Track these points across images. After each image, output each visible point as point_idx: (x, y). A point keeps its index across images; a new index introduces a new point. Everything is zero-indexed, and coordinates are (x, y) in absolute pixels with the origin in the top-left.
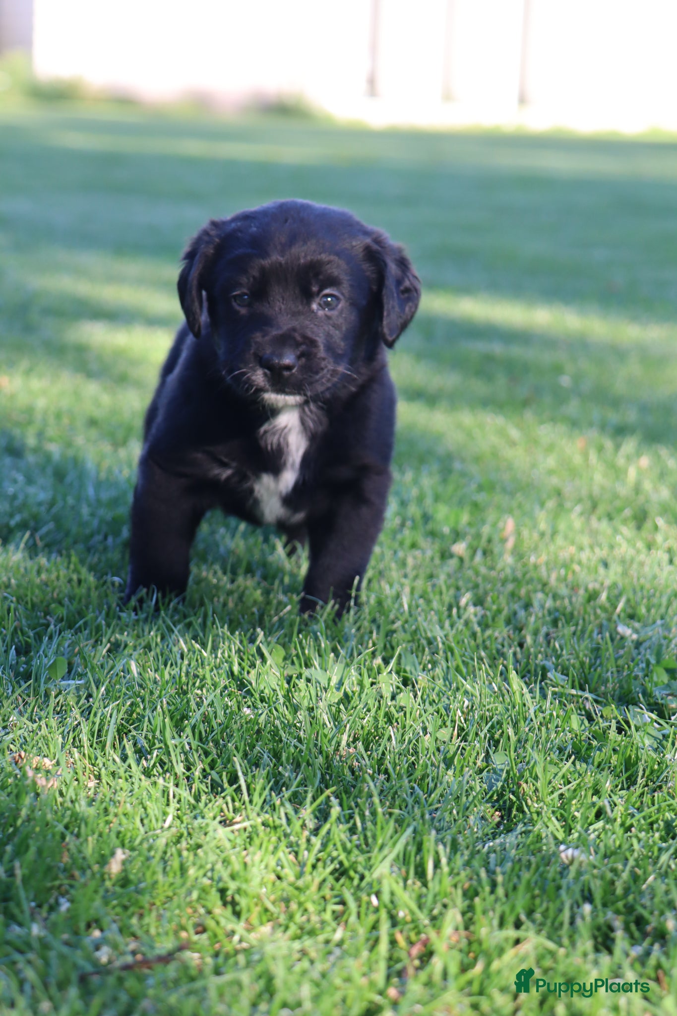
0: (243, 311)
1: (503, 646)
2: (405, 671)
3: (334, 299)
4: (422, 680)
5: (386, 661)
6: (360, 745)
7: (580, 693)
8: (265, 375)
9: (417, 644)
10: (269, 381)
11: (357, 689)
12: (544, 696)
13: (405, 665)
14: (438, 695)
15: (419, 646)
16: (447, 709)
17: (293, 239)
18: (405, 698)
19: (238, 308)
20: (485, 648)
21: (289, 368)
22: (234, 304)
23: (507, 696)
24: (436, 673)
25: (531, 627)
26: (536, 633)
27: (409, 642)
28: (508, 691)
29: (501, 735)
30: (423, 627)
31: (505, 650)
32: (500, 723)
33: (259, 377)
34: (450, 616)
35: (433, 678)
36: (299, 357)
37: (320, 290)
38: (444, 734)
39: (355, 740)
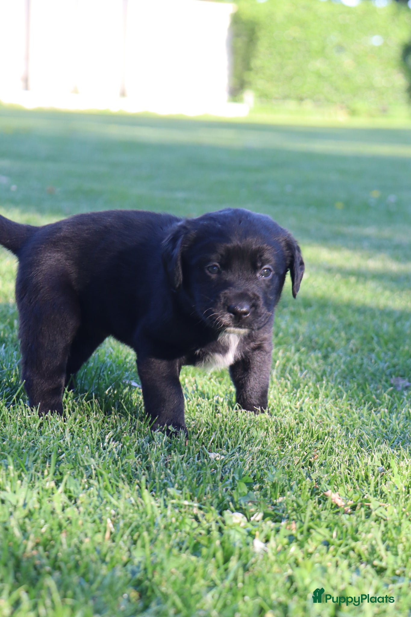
0: (214, 276)
1: (136, 470)
2: (70, 492)
3: (268, 270)
4: (82, 497)
5: (58, 483)
6: (41, 549)
7: (191, 503)
8: (231, 317)
9: (77, 471)
10: (233, 321)
11: (37, 506)
12: (166, 506)
13: (70, 486)
14: (94, 508)
15: (79, 473)
16: (101, 519)
17: (246, 234)
18: (71, 512)
19: (209, 274)
20: (124, 471)
21: (246, 313)
22: (207, 271)
23: (141, 507)
24: (91, 491)
25: (154, 456)
26: (157, 460)
27: (72, 469)
28: (142, 504)
29: (139, 536)
30: (81, 458)
31: (138, 472)
32: (137, 527)
33: (226, 318)
34: (98, 449)
35: (89, 496)
36: (251, 307)
37: (262, 266)
38: (99, 537)
39: (37, 544)
